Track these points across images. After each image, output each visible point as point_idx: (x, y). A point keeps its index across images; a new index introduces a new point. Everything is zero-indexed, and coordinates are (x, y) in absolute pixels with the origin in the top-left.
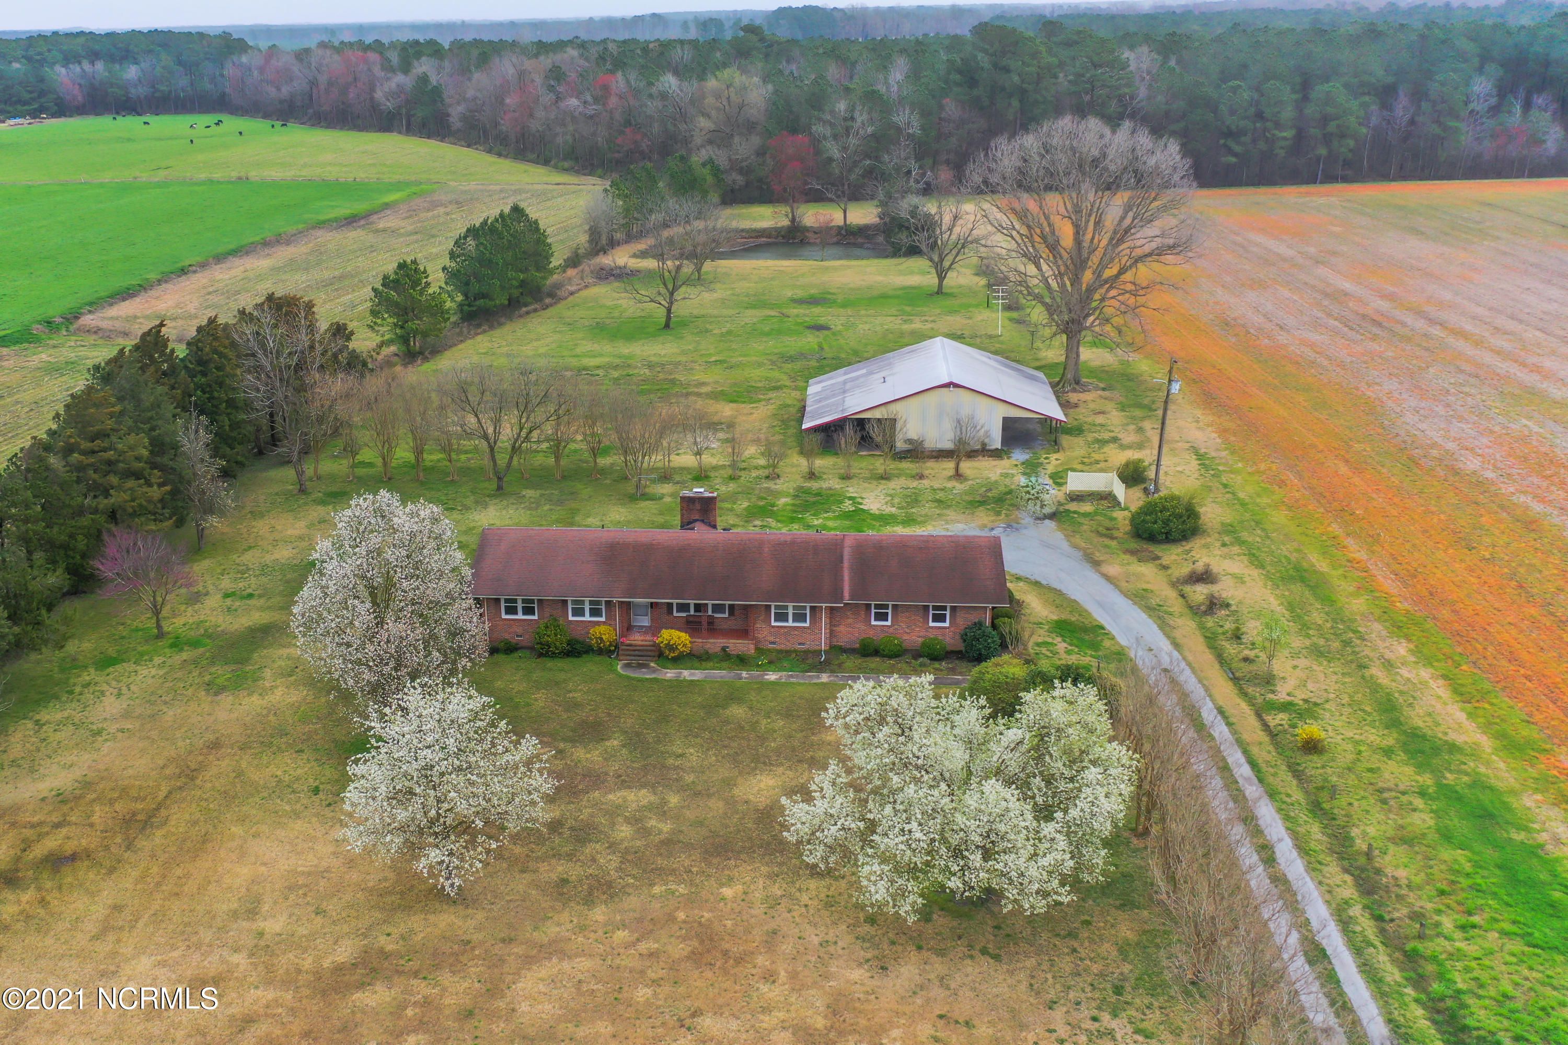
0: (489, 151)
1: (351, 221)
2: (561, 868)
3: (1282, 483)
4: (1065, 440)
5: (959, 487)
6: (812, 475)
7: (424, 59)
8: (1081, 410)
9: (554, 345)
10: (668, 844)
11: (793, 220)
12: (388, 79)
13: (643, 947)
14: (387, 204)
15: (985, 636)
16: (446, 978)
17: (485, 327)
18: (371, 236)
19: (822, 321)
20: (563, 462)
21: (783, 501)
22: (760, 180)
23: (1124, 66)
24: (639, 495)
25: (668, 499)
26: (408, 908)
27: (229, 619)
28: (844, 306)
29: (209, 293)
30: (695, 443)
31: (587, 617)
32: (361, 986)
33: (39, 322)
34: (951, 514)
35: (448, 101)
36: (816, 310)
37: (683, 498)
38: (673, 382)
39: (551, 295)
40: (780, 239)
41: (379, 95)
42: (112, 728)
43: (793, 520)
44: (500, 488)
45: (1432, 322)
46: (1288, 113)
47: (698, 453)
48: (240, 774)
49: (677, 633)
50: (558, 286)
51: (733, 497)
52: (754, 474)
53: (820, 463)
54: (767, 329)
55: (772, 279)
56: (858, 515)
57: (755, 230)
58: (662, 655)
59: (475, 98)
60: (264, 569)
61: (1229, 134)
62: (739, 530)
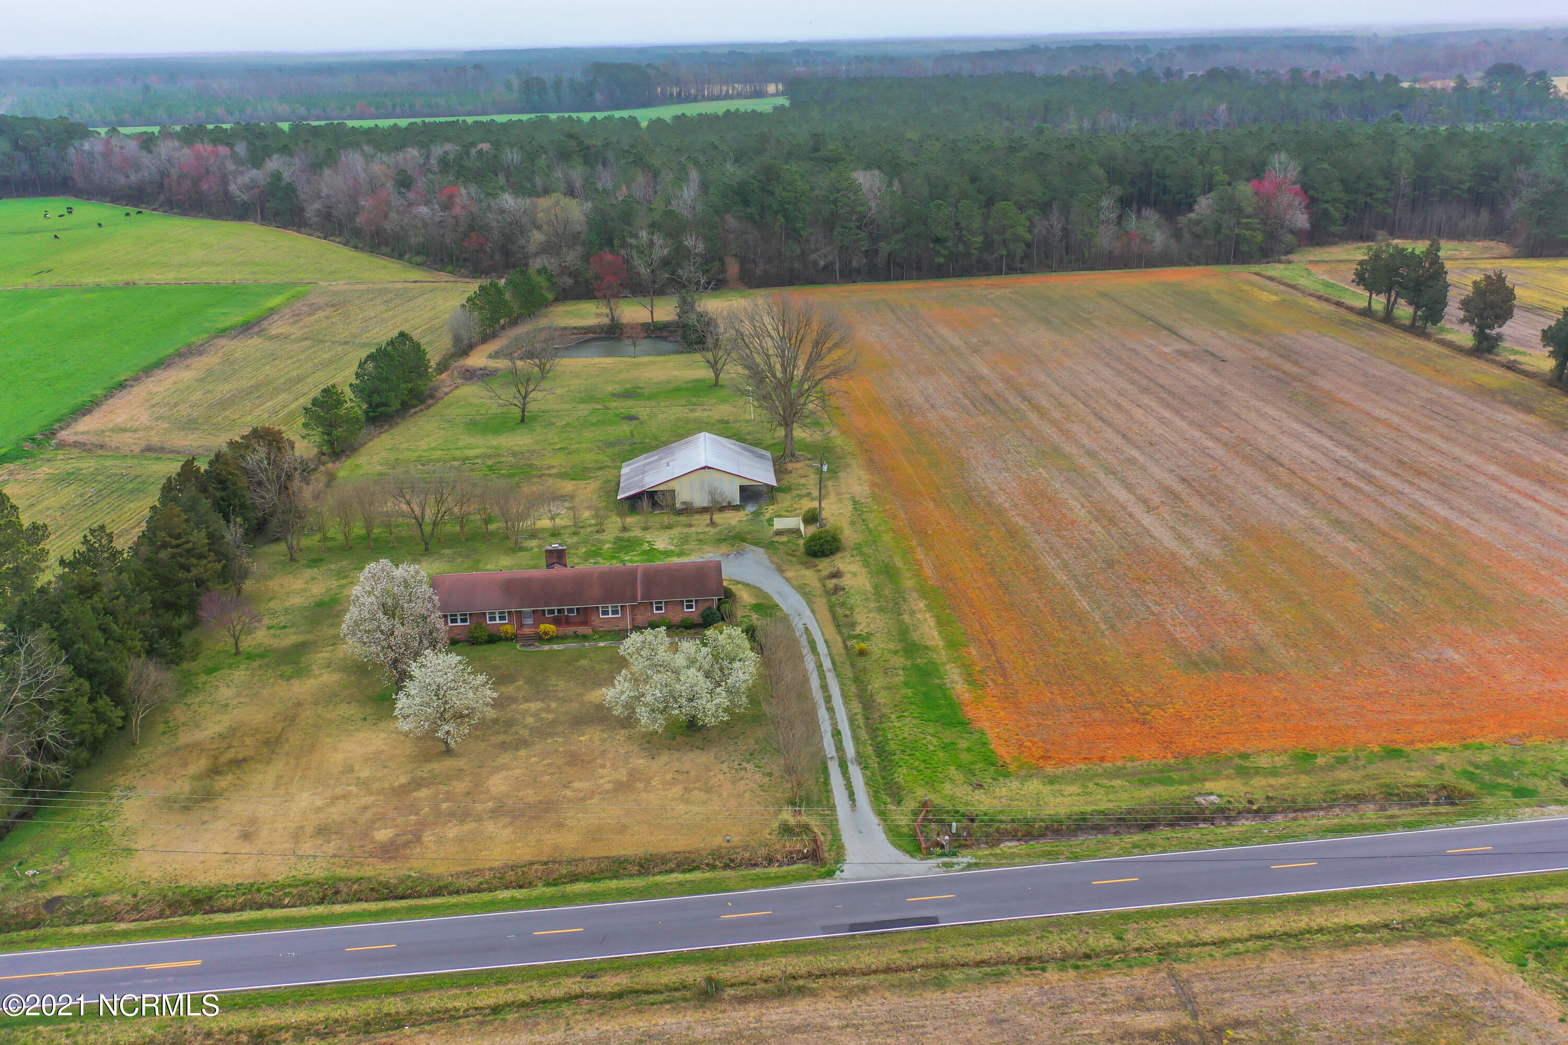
0: (346, 244)
1: (246, 329)
2: (501, 738)
3: (895, 517)
4: (780, 496)
5: (712, 530)
6: (625, 529)
7: (275, 156)
8: (793, 475)
9: (441, 441)
10: (552, 723)
11: (613, 319)
12: (242, 173)
13: (544, 762)
14: (272, 309)
15: (713, 614)
16: (454, 783)
17: (386, 427)
18: (268, 343)
19: (633, 412)
20: (466, 529)
21: (607, 546)
22: (587, 281)
23: (857, 190)
24: (518, 548)
25: (536, 550)
26: (429, 761)
27: (277, 641)
28: (649, 399)
29: (153, 406)
30: (550, 511)
31: (498, 621)
32: (415, 790)
33: (25, 440)
34: (706, 548)
35: (302, 197)
36: (630, 402)
37: (547, 551)
38: (531, 466)
39: (432, 396)
40: (604, 335)
41: (233, 188)
42: (234, 702)
43: (613, 558)
44: (426, 549)
45: (1024, 398)
46: (977, 224)
47: (552, 518)
48: (319, 716)
49: (548, 626)
50: (436, 389)
51: (576, 546)
52: (589, 530)
53: (629, 520)
54: (594, 420)
55: (597, 376)
56: (652, 552)
57: (583, 328)
58: (541, 638)
59: (328, 196)
60: (287, 611)
61: (937, 240)
62: (580, 567)
